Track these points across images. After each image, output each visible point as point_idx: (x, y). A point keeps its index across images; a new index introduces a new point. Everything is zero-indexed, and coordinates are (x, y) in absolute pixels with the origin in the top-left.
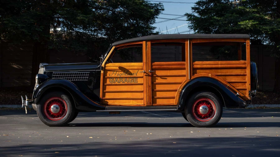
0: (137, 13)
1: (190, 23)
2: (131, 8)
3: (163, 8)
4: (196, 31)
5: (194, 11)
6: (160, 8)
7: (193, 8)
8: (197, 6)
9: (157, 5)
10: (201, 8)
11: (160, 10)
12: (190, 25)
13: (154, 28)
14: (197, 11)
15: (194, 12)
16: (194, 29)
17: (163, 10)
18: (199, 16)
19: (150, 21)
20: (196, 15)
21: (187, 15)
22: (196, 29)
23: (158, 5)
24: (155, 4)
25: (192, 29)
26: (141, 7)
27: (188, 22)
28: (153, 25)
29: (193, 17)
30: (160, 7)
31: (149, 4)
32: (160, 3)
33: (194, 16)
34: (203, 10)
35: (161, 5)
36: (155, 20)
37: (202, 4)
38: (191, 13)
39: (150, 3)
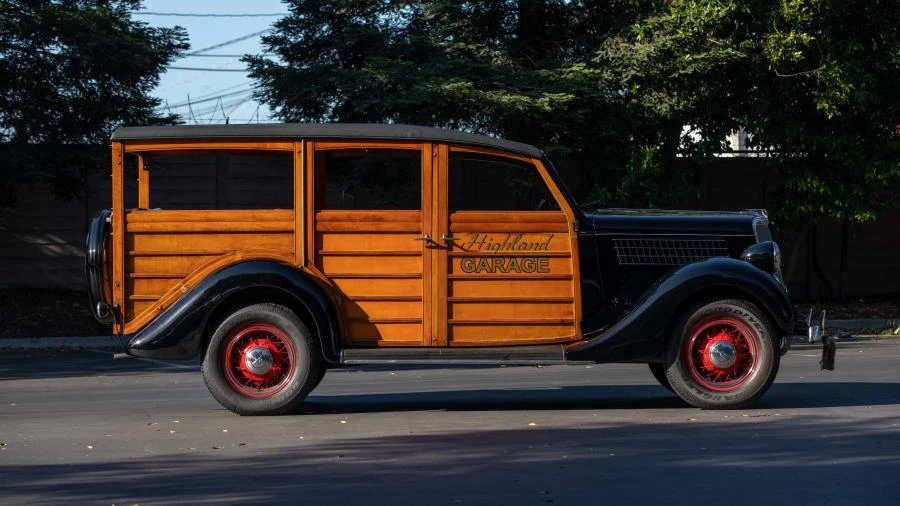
0: (112, 58)
1: (259, 84)
2: (94, 44)
3: (185, 42)
4: (279, 109)
5: (268, 47)
6: (178, 42)
7: (266, 40)
8: (280, 34)
9: (167, 33)
10: (292, 40)
11: (178, 46)
12: (259, 89)
13: (155, 102)
14: (277, 48)
15: (270, 50)
16: (270, 104)
17: (186, 47)
18: (285, 64)
19: (141, 82)
20: (276, 59)
21: (247, 59)
22: (277, 104)
23: (170, 32)
24: (164, 30)
25: (263, 102)
26: (125, 41)
27: (253, 80)
28: (152, 94)
29: (266, 67)
30: (177, 39)
31: (145, 29)
32: (177, 28)
33: (270, 63)
34: (295, 46)
35: (181, 32)
36: (158, 78)
37: (293, 28)
38: (261, 53)
39: (147, 26)
